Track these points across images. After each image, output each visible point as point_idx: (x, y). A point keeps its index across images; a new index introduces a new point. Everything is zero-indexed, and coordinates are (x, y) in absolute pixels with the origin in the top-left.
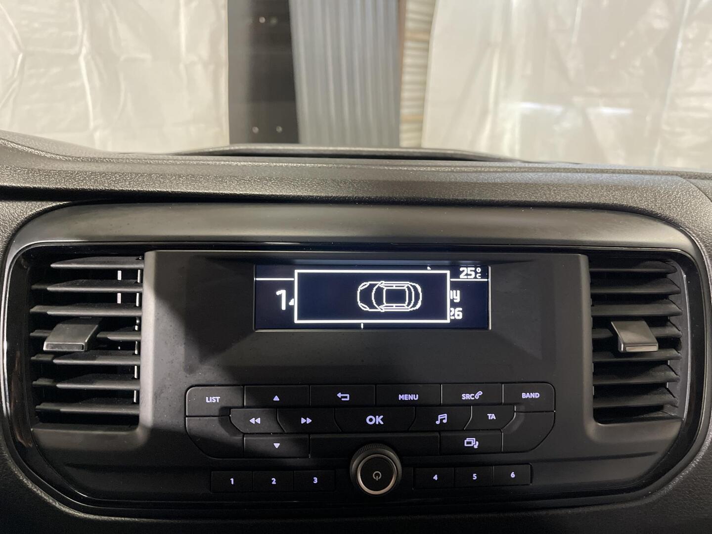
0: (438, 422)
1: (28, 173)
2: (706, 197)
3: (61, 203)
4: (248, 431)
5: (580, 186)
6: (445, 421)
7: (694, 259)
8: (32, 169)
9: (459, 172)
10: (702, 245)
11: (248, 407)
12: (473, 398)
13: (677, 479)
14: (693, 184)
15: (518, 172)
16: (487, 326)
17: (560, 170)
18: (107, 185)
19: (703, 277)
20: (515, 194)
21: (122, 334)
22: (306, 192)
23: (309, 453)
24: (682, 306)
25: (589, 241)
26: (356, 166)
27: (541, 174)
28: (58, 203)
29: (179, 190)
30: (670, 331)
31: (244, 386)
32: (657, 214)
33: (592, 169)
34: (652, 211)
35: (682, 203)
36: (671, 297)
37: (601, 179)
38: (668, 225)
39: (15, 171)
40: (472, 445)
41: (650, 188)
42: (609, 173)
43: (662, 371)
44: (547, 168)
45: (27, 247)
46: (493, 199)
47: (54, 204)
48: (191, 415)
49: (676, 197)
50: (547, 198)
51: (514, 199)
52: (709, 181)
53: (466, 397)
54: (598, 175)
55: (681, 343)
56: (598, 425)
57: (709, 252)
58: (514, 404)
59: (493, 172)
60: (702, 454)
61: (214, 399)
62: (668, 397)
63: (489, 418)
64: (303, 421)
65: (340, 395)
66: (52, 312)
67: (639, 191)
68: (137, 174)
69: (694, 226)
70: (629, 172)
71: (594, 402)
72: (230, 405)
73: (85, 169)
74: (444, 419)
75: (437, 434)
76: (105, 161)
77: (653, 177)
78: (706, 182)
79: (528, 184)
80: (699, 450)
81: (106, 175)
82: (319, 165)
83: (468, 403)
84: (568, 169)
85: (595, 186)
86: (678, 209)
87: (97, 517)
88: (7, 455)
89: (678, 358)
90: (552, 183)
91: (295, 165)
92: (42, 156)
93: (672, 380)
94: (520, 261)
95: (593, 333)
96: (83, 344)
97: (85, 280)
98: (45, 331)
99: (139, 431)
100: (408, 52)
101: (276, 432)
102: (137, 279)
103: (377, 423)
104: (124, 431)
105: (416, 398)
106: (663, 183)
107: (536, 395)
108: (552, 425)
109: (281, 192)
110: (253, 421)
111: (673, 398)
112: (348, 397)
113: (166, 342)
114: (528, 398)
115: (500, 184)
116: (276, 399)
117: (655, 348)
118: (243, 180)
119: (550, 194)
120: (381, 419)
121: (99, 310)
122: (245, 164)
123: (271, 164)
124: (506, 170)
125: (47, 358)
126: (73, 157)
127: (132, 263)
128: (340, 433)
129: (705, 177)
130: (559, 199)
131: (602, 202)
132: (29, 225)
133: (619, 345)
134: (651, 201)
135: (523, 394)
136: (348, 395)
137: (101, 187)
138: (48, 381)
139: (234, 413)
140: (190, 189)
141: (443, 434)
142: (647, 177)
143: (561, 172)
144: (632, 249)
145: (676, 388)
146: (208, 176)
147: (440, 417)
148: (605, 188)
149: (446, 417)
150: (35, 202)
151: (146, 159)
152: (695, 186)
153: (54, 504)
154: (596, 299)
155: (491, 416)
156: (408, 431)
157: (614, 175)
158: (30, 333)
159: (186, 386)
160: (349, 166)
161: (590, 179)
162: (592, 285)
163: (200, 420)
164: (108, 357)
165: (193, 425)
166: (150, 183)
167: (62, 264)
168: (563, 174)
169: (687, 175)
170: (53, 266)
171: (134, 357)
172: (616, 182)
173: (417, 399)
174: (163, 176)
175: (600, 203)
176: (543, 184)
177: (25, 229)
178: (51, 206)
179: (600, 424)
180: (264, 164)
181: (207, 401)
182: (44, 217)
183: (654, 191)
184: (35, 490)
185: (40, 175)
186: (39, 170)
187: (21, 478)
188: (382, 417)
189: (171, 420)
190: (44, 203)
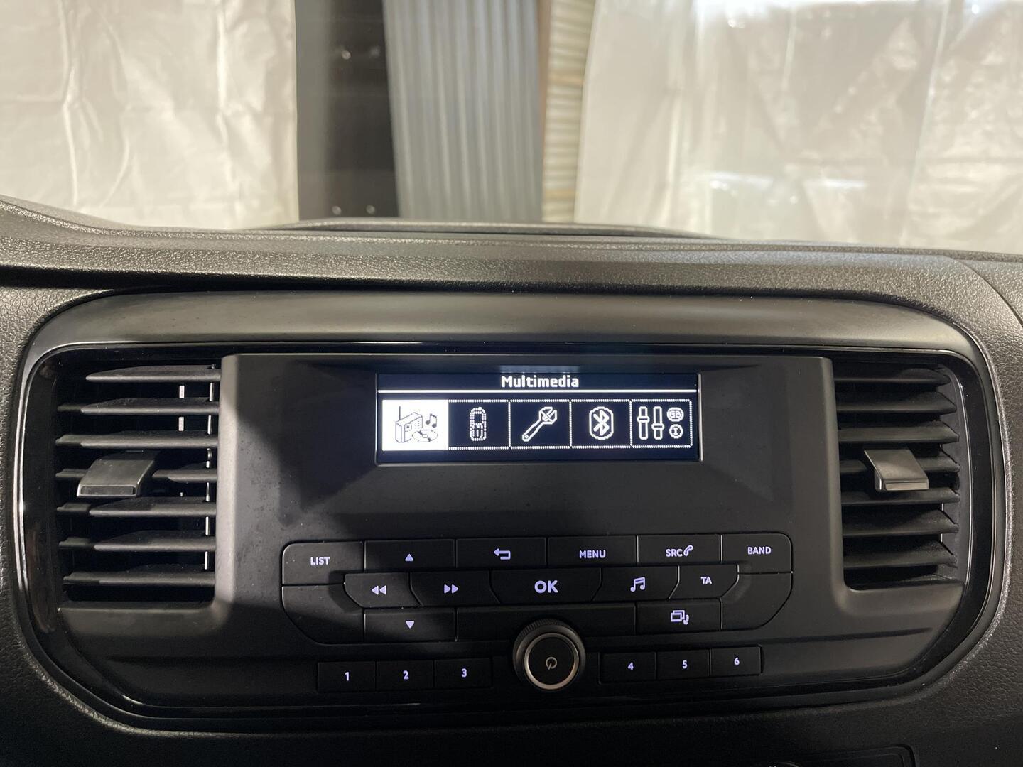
0: (633, 589)
1: (51, 250)
2: (987, 283)
3: (100, 292)
4: (369, 604)
5: (816, 268)
6: (642, 587)
7: (973, 364)
8: (57, 245)
9: (650, 251)
10: (984, 346)
11: (369, 571)
12: (681, 555)
13: (960, 666)
14: (968, 266)
15: (730, 250)
16: (697, 456)
17: (787, 249)
18: (163, 266)
19: (985, 387)
20: (729, 279)
21: (188, 473)
22: (443, 275)
23: (456, 635)
24: (958, 428)
25: (833, 340)
26: (507, 243)
27: (762, 253)
28: (96, 292)
29: (265, 273)
30: (943, 463)
31: (363, 541)
32: (921, 304)
33: (830, 247)
34: (914, 300)
35: (955, 290)
36: (944, 418)
37: (843, 259)
38: (936, 319)
39: (33, 247)
40: (680, 620)
41: (910, 270)
42: (853, 252)
43: (935, 519)
44: (769, 246)
45: (52, 351)
46: (700, 285)
47: (89, 293)
48: (289, 583)
49: (946, 282)
50: (772, 283)
51: (728, 286)
52: (988, 263)
53: (672, 553)
54: (839, 255)
55: (958, 478)
56: (851, 592)
57: (994, 355)
58: (735, 563)
59: (696, 250)
60: (992, 630)
61: (323, 560)
62: (943, 554)
63: (704, 583)
64: (447, 589)
65: (497, 552)
66: (88, 442)
67: (896, 275)
68: (205, 252)
69: (972, 320)
70: (880, 250)
71: (844, 560)
72: (343, 568)
73: (131, 245)
74: (642, 584)
75: (632, 606)
76: (156, 235)
77: (913, 257)
78: (984, 264)
79: (746, 265)
80: (988, 626)
81: (161, 252)
82: (456, 242)
83: (675, 562)
84: (798, 247)
85: (837, 268)
86: (950, 299)
87: (154, 733)
88: (22, 646)
89: (955, 500)
90: (779, 264)
91: (423, 241)
92: (67, 229)
93: (949, 531)
94: (741, 367)
95: (840, 466)
96: (135, 487)
97: (134, 399)
98: (78, 470)
99: (214, 607)
100: (552, 102)
101: (408, 605)
102: (209, 396)
103: (549, 591)
104: (192, 607)
105: (602, 554)
106: (927, 264)
107: (767, 550)
108: (789, 592)
109: (407, 275)
110: (376, 590)
111: (950, 555)
112: (509, 555)
113: (253, 481)
114: (756, 553)
115: (707, 265)
116: (409, 558)
117: (925, 486)
118: (353, 259)
119: (776, 279)
120: (555, 586)
121: (156, 439)
122: (354, 239)
123: (390, 241)
124: (712, 248)
125: (81, 508)
126: (110, 230)
127: (203, 373)
128: (498, 605)
129: (983, 257)
130: (789, 285)
131: (847, 289)
132: (55, 322)
133: (876, 481)
134: (913, 288)
135: (750, 549)
136: (509, 552)
137: (156, 270)
138: (82, 541)
139: (349, 581)
140: (282, 272)
141: (641, 605)
142: (905, 257)
143: (789, 250)
144: (891, 350)
145: (954, 541)
146: (305, 255)
147: (636, 582)
148: (850, 271)
149: (644, 581)
150: (62, 290)
151: (214, 234)
152: (970, 268)
153: (91, 715)
154: (844, 420)
155: (706, 580)
156: (591, 602)
157: (860, 254)
158: (55, 474)
159: (282, 543)
160: (497, 243)
161: (830, 259)
162: (839, 400)
163: (302, 590)
164: (168, 505)
165: (291, 597)
166: (224, 263)
167: (102, 375)
168: (792, 253)
169: (959, 255)
170: (90, 378)
171: (205, 505)
172: (865, 263)
173: (604, 556)
174: (243, 254)
175: (844, 290)
176: (766, 266)
177: (48, 327)
178: (85, 295)
179: (853, 591)
180: (379, 239)
181: (312, 564)
182: (74, 311)
183: (916, 274)
184: (64, 695)
185: (69, 252)
186: (67, 246)
187: (44, 679)
188: (555, 582)
189: (261, 591)
190: (75, 291)
